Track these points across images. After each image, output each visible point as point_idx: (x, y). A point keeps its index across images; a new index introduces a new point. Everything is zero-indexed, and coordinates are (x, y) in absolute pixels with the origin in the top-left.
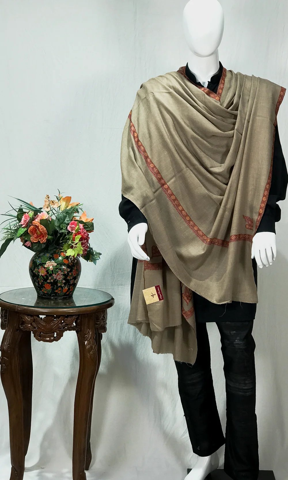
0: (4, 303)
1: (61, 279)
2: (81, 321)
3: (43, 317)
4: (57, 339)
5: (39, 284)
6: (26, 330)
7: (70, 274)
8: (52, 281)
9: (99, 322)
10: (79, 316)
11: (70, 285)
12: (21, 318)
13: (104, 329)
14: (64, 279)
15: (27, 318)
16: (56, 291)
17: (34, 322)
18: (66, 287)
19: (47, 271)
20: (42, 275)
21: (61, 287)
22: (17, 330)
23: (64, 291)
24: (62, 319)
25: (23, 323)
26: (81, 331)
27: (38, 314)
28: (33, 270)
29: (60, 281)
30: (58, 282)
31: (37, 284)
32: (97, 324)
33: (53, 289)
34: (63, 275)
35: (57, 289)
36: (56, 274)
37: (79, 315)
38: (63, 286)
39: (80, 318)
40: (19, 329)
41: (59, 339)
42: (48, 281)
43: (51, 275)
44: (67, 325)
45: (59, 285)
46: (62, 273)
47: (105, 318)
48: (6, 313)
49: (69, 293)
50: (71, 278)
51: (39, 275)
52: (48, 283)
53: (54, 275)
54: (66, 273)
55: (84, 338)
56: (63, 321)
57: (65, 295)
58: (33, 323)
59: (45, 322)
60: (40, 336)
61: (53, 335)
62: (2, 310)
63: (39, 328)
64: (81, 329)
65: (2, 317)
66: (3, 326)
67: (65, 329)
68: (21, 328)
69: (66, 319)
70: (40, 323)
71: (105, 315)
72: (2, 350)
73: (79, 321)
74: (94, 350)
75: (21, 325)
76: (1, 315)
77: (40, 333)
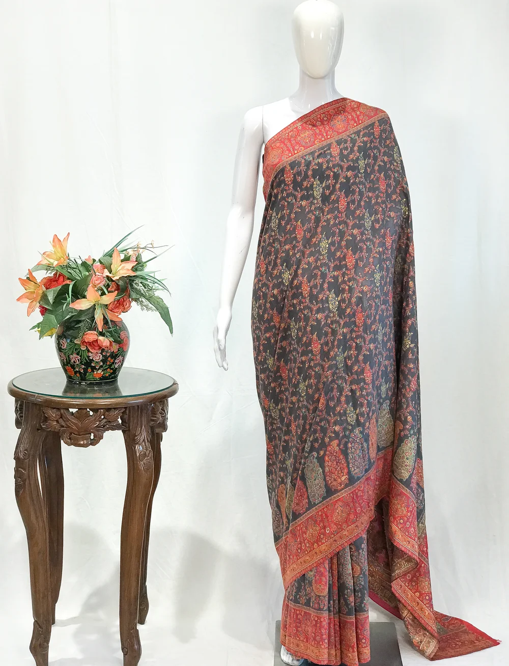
0: (18, 391)
2: (129, 416)
3: (74, 410)
4: (94, 442)
6: (49, 430)
9: (156, 417)
10: (126, 410)
12: (43, 412)
13: (164, 427)
15: (52, 414)
17: (61, 417)
22: (38, 430)
24: (101, 414)
25: (46, 419)
26: (129, 430)
27: (67, 407)
32: (153, 420)
37: (126, 408)
39: (127, 411)
40: (40, 429)
41: (97, 442)
44: (109, 421)
47: (164, 411)
48: (21, 405)
55: (134, 440)
56: (103, 417)
58: (61, 421)
59: (76, 417)
60: (70, 439)
61: (89, 437)
62: (16, 401)
63: (69, 427)
64: (129, 427)
65: (16, 411)
66: (18, 424)
67: (106, 427)
68: (43, 426)
69: (107, 413)
70: (70, 420)
71: (165, 407)
72: (17, 458)
73: (126, 417)
74: (149, 459)
75: (42, 422)
76: (16, 408)
77: (70, 435)
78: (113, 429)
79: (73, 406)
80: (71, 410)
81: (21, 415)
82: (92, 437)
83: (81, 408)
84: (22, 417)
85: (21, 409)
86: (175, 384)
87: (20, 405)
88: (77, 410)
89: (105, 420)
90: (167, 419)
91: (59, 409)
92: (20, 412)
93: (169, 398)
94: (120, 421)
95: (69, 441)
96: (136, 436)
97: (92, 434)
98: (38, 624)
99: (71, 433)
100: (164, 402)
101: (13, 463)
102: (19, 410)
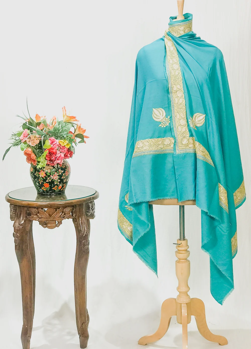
1: (57, 179)
5: (39, 184)
7: (64, 175)
8: (50, 181)
11: (64, 183)
14: (59, 179)
16: (53, 189)
18: (61, 185)
19: (46, 174)
20: (42, 177)
21: (57, 185)
23: (59, 188)
28: (34, 173)
29: (56, 180)
30: (55, 181)
31: (38, 184)
33: (51, 187)
34: (58, 176)
35: (53, 187)
36: (53, 175)
38: (58, 184)
42: (47, 181)
43: (49, 176)
45: (55, 184)
46: (58, 174)
49: (63, 190)
50: (65, 178)
51: (39, 177)
52: (47, 182)
53: (51, 176)
54: (61, 174)
57: (60, 191)
68: (29, 218)
78: (67, 218)
94: (71, 214)
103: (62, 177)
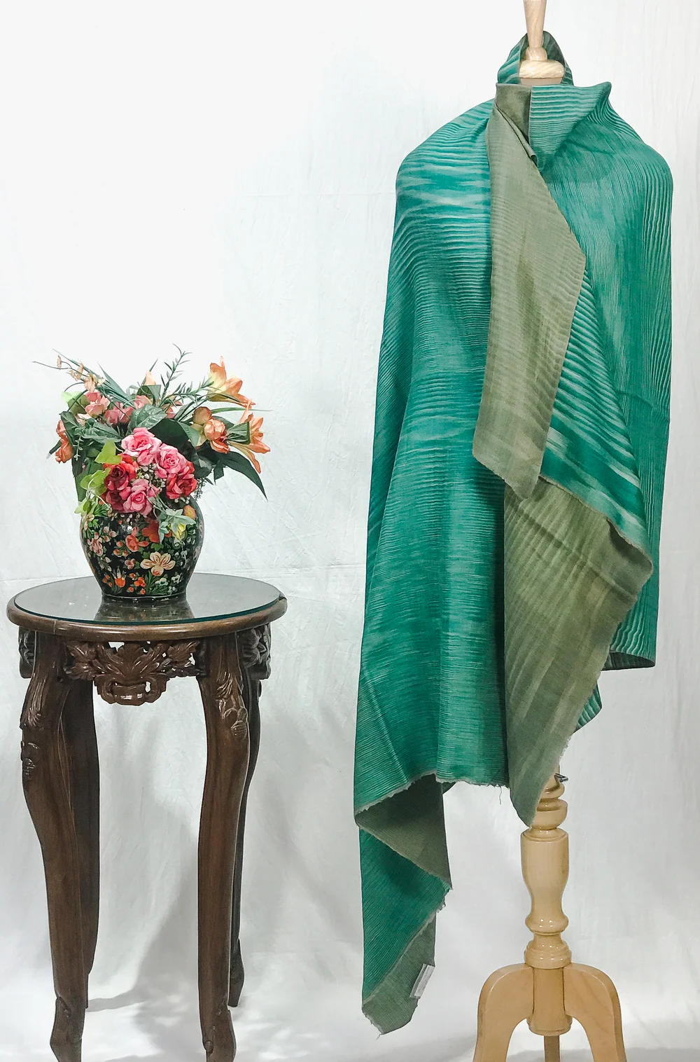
2: (208, 653)
3: (117, 645)
4: (151, 697)
6: (78, 677)
10: (202, 643)
12: (67, 650)
13: (264, 671)
15: (82, 651)
17: (97, 657)
24: (164, 649)
25: (71, 661)
26: (208, 676)
27: (105, 640)
39: (204, 646)
40: (61, 677)
41: (156, 696)
44: (176, 662)
46: (100, 540)
47: (265, 644)
48: (31, 639)
50: (124, 554)
54: (108, 540)
55: (217, 691)
56: (164, 655)
58: (96, 662)
59: (122, 657)
60: (112, 692)
61: (142, 689)
62: (21, 633)
63: (108, 672)
64: (208, 672)
65: (22, 648)
66: (25, 670)
67: (170, 672)
68: (67, 673)
69: (171, 648)
70: (111, 661)
71: (265, 637)
72: (24, 726)
73: (202, 653)
74: (242, 722)
75: (67, 665)
76: (21, 644)
77: (112, 685)
78: (181, 675)
79: (116, 638)
80: (112, 644)
81: (31, 654)
82: (148, 689)
83: (128, 640)
84: (32, 657)
85: (30, 645)
86: (282, 598)
87: (28, 639)
88: (123, 644)
89: (168, 660)
90: (269, 656)
91: (91, 644)
92: (28, 650)
93: (272, 624)
94: (193, 662)
95: (111, 695)
96: (221, 685)
97: (148, 684)
98: (63, 1002)
99: (113, 683)
100: (263, 626)
101: (19, 734)
102: (26, 647)
103: (115, 553)
